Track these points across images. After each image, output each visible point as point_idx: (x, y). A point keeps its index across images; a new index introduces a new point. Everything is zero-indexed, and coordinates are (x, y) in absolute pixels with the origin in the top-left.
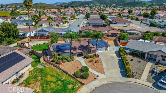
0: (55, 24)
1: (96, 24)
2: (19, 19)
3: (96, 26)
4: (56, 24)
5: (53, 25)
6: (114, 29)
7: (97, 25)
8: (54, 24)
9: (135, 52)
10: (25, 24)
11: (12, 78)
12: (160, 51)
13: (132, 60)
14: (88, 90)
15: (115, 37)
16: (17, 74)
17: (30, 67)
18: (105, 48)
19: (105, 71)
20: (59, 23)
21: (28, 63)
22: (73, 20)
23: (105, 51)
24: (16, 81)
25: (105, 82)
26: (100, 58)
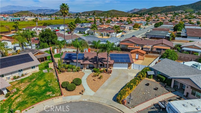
1: (155, 35)
2: (80, 27)
3: (154, 38)
4: (107, 34)
5: (103, 34)
7: (156, 37)
8: (105, 34)
9: (160, 76)
10: (78, 32)
11: (14, 75)
12: (189, 79)
13: (148, 85)
14: (60, 101)
15: (159, 54)
16: (19, 73)
17: (37, 69)
18: (127, 65)
19: (100, 89)
20: (110, 33)
21: (33, 65)
22: (136, 30)
23: (127, 68)
24: (15, 78)
25: (86, 100)
26: (111, 74)
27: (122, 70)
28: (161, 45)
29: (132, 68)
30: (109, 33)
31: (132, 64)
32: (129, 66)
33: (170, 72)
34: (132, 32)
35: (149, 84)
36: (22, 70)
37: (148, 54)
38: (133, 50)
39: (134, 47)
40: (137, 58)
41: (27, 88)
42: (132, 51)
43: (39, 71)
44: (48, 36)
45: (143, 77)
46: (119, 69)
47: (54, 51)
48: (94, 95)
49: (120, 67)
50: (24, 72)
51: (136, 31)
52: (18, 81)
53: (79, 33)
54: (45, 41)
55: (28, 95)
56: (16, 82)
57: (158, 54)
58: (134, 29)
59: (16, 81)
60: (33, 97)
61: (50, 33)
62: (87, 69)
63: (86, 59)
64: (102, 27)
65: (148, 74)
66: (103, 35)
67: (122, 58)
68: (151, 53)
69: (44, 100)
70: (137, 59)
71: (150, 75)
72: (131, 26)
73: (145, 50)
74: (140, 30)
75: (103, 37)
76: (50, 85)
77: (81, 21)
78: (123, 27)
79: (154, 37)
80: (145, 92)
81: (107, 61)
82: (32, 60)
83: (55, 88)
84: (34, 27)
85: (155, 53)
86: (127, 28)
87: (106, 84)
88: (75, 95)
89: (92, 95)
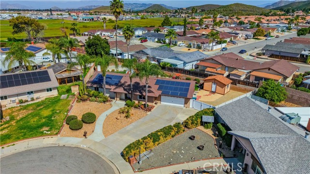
0: (196, 43)
1: (280, 52)
5: (192, 45)
6: (269, 69)
7: (282, 54)
8: (194, 44)
9: (221, 127)
10: (156, 40)
11: (20, 98)
12: (248, 140)
13: (192, 138)
14: (51, 143)
15: (256, 87)
16: (28, 95)
17: (55, 93)
18: (183, 100)
19: (116, 133)
20: (203, 43)
21: (49, 87)
22: (260, 39)
23: (183, 106)
24: (21, 102)
25: (85, 147)
26: (149, 113)
27: (174, 107)
28: (267, 70)
29: (191, 106)
30: (200, 44)
31: (191, 101)
32: (186, 103)
33: (238, 122)
34: (246, 44)
35: (194, 137)
36: (32, 92)
37: (236, 85)
38: (212, 75)
39: (216, 72)
40: (213, 90)
41: (24, 118)
42: (209, 78)
43: (57, 95)
44: (96, 46)
45: (192, 123)
46: (170, 106)
47: (97, 69)
48: (101, 141)
49: (172, 102)
50: (35, 96)
51: (257, 41)
52: (23, 106)
53: (157, 42)
54: (93, 53)
55: (19, 127)
56: (19, 108)
57: (253, 86)
58: (256, 38)
59: (20, 106)
60: (23, 131)
61: (99, 42)
62: (121, 99)
63: (121, 85)
64: (198, 33)
65: (203, 120)
66: (191, 47)
67: (176, 89)
68: (241, 84)
69: (33, 137)
70: (214, 92)
71: (206, 123)
72: (249, 33)
73: (233, 77)
74: (266, 40)
75: (189, 50)
76: (54, 117)
77: (171, 23)
78: (234, 35)
79: (276, 55)
80: (180, 149)
81: (150, 92)
82: (50, 80)
83: (57, 123)
84: (98, 31)
85: (248, 85)
86: (240, 36)
87: (130, 127)
88: (77, 136)
89: (98, 140)
